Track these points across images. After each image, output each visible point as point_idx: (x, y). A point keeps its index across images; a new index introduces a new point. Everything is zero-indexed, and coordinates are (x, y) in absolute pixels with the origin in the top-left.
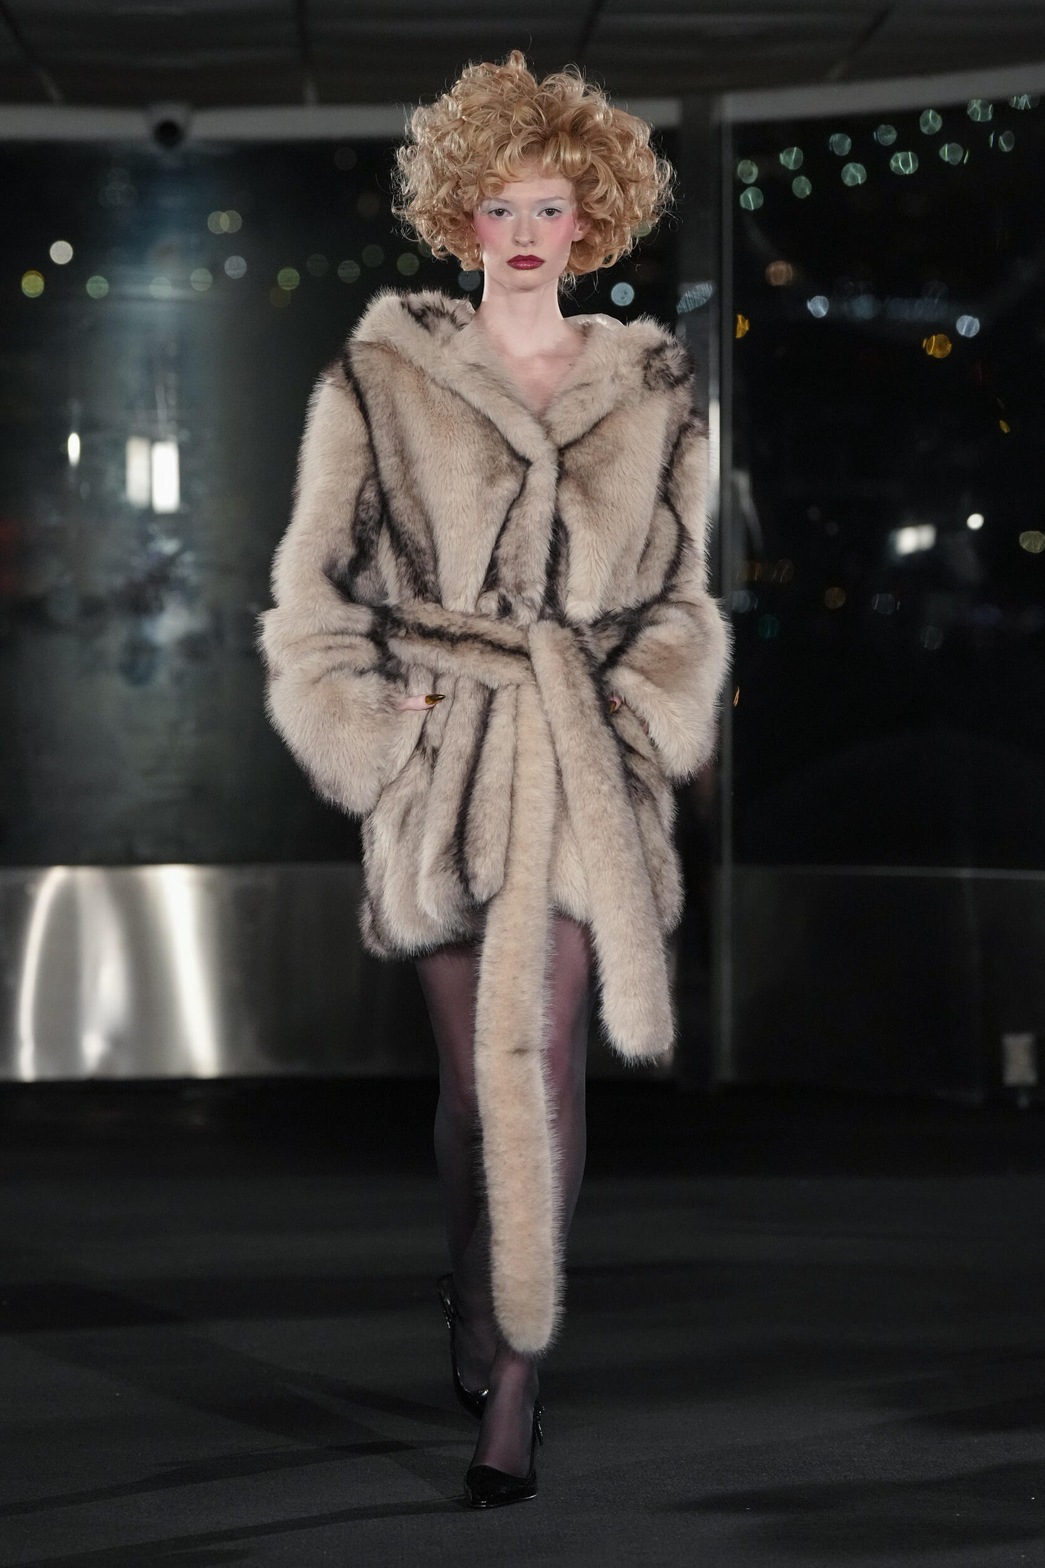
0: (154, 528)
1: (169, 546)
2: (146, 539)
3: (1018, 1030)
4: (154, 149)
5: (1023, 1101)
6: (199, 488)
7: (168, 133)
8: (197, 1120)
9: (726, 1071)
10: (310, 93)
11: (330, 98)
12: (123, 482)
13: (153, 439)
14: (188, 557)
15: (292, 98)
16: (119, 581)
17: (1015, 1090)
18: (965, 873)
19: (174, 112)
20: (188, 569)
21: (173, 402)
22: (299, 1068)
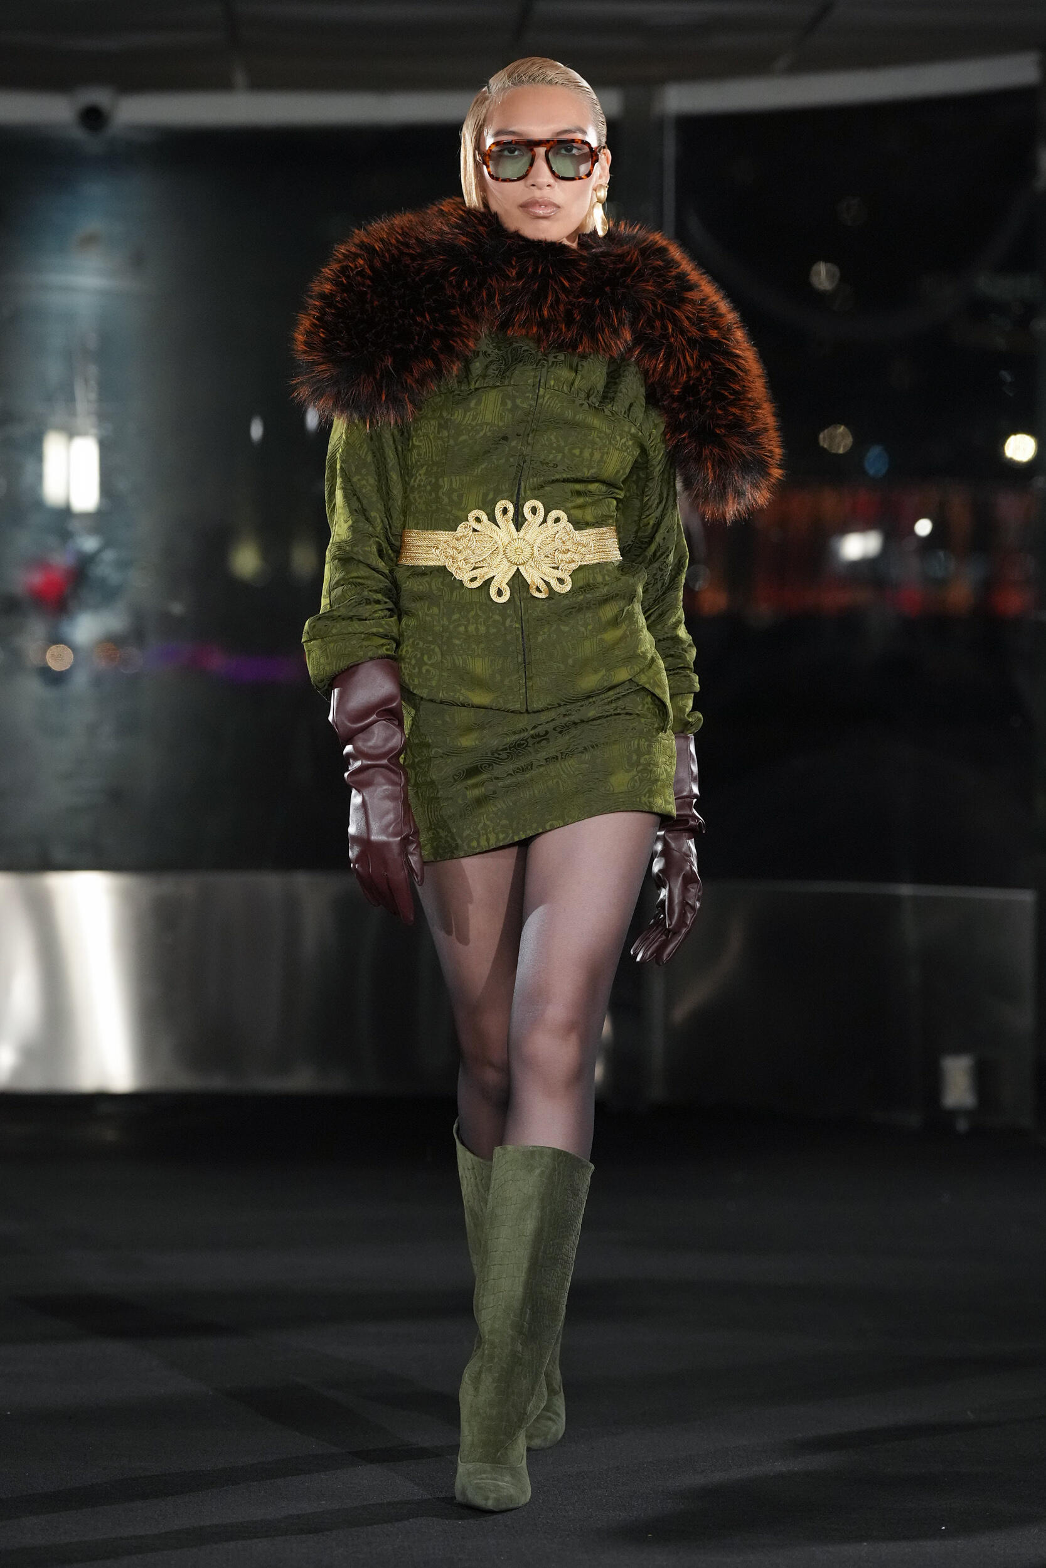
0: (74, 525)
1: (90, 544)
2: (65, 535)
3: (958, 1050)
4: (78, 134)
5: (962, 1125)
6: (122, 485)
7: (93, 118)
8: (109, 1135)
9: (657, 1091)
10: (240, 77)
11: (262, 83)
12: (39, 477)
13: (71, 433)
14: (109, 555)
15: (220, 83)
16: (36, 579)
17: (953, 1114)
18: (906, 890)
19: (99, 96)
20: (106, 569)
21: (93, 396)
22: (217, 1082)
